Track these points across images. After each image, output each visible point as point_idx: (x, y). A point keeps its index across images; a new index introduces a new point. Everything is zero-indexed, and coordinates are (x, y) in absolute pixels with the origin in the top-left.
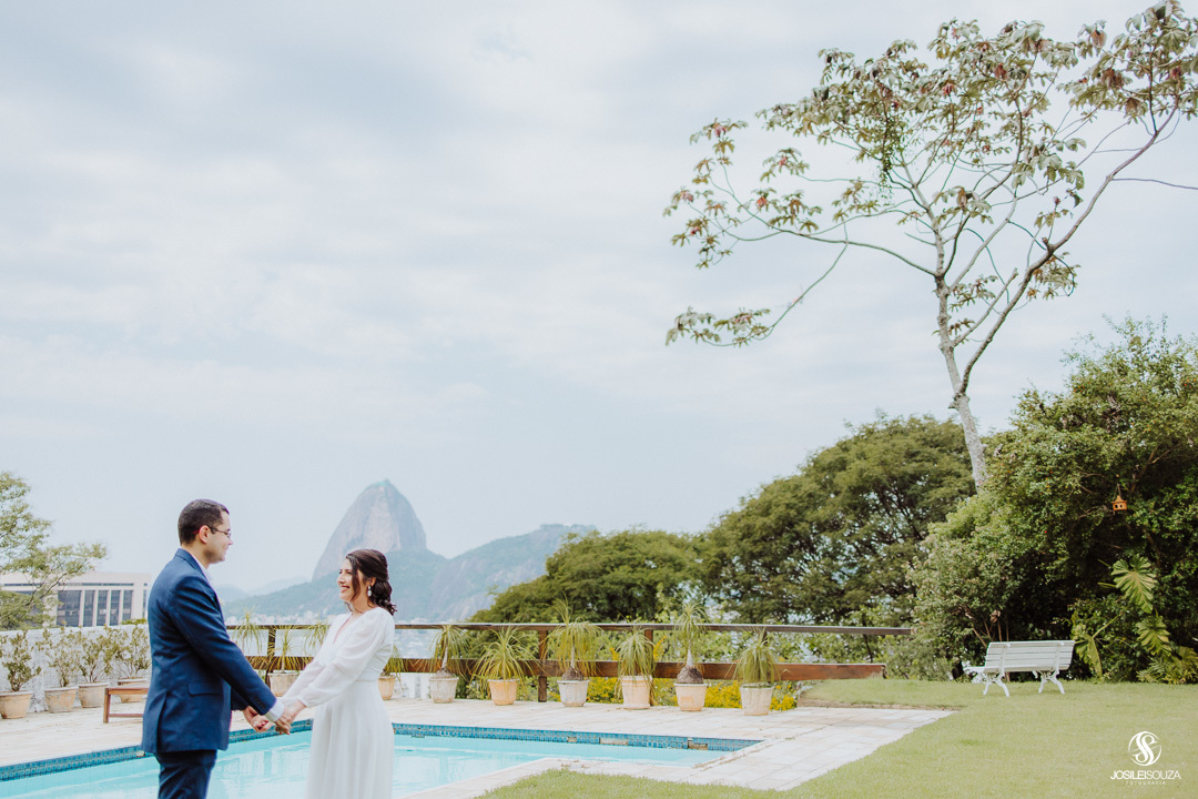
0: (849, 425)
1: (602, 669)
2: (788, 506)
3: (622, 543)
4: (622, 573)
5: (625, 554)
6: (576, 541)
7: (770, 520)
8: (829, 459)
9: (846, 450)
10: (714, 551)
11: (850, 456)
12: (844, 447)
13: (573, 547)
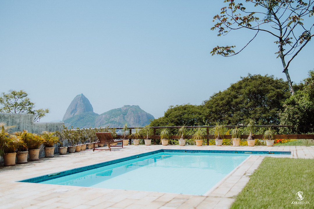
0: (241, 78)
1: (226, 137)
2: (229, 98)
3: (185, 108)
4: (186, 116)
5: (186, 111)
6: (173, 108)
7: (224, 101)
8: (237, 86)
9: (241, 84)
10: (208, 110)
11: (243, 85)
12: (240, 83)
13: (172, 109)
